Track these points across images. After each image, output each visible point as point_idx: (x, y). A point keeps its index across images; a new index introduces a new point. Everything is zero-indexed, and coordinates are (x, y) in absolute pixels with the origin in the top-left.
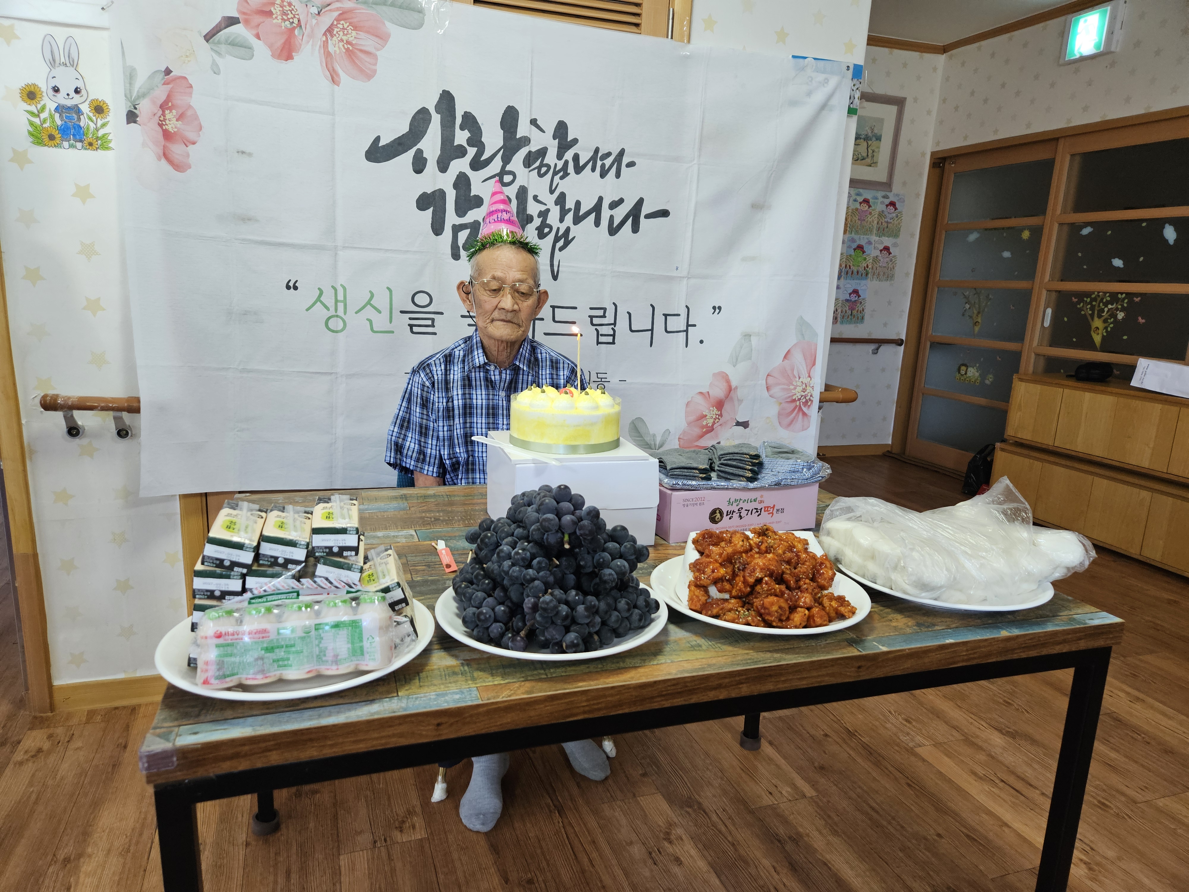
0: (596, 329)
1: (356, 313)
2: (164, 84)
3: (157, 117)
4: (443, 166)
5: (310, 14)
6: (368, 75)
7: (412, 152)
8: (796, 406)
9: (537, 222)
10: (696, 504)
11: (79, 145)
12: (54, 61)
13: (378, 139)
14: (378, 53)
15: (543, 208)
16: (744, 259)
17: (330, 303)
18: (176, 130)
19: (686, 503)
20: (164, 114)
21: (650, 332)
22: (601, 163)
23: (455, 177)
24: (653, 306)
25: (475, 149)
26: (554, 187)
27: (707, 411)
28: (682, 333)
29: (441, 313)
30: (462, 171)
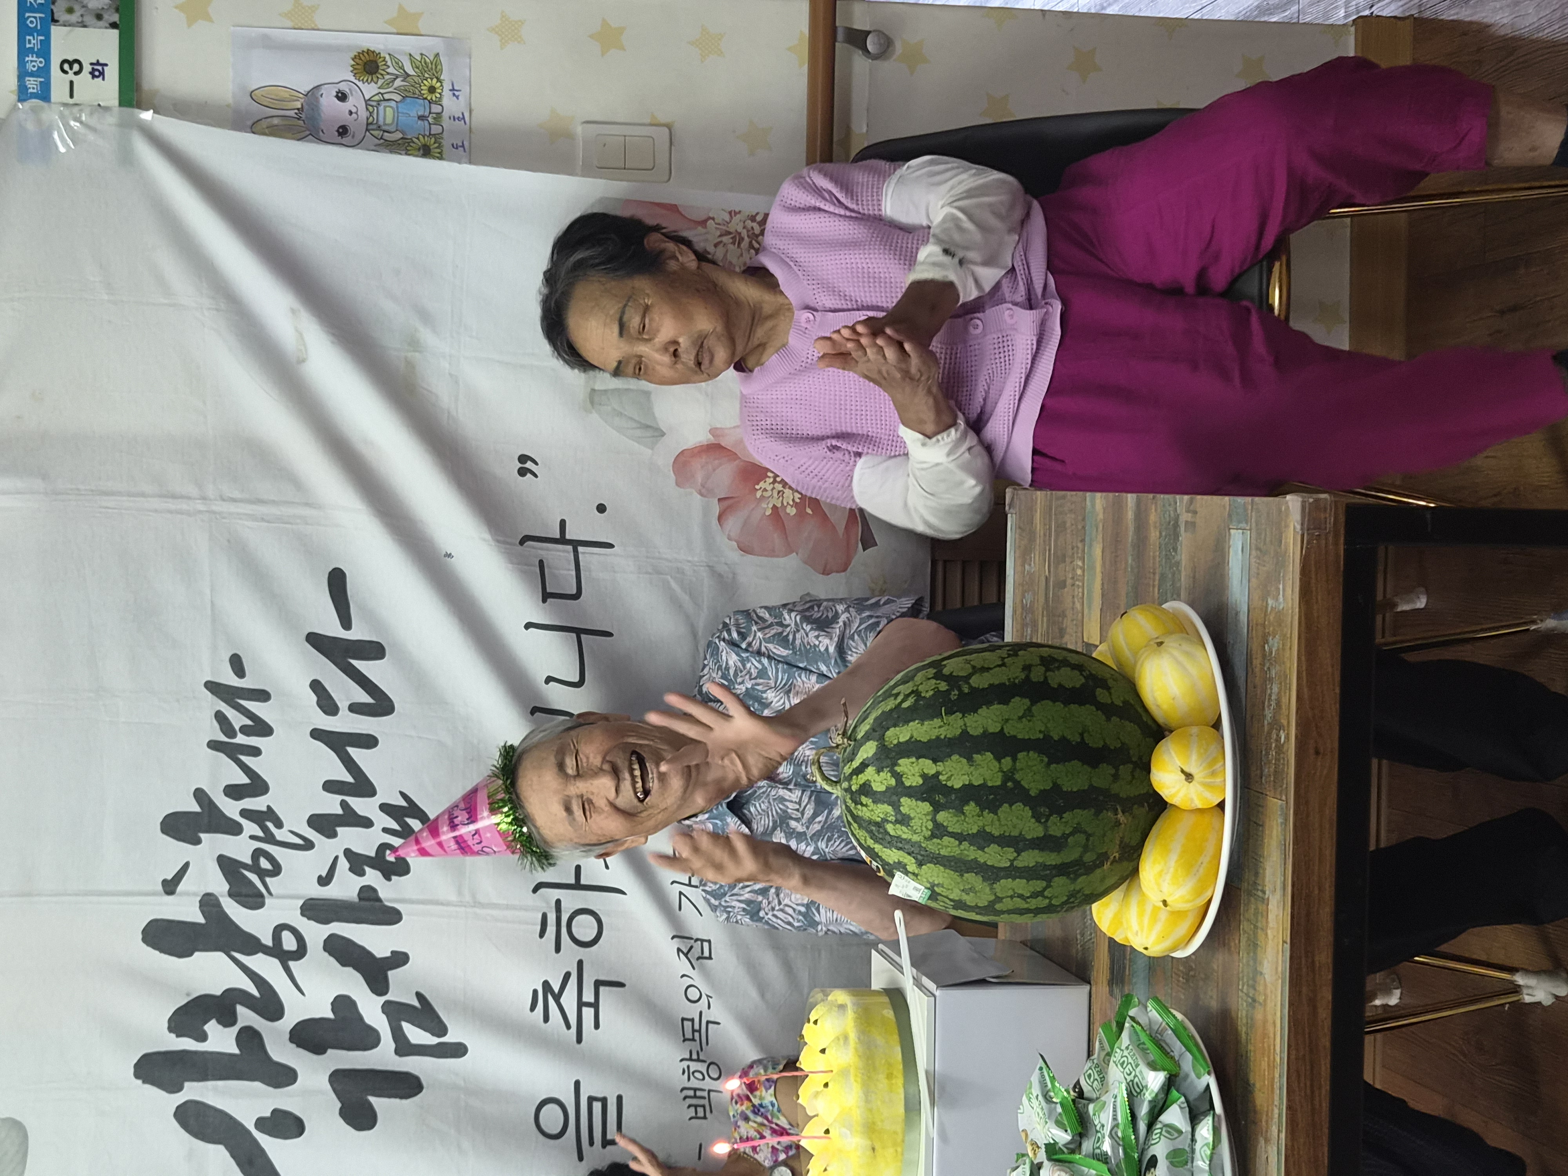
9: (372, 877)
15: (343, 864)
21: (583, 636)
22: (239, 735)
23: (301, 1050)
24: (528, 626)
25: (240, 1009)
26: (300, 842)
27: (764, 505)
28: (580, 556)
29: (577, 1084)
30: (288, 1036)
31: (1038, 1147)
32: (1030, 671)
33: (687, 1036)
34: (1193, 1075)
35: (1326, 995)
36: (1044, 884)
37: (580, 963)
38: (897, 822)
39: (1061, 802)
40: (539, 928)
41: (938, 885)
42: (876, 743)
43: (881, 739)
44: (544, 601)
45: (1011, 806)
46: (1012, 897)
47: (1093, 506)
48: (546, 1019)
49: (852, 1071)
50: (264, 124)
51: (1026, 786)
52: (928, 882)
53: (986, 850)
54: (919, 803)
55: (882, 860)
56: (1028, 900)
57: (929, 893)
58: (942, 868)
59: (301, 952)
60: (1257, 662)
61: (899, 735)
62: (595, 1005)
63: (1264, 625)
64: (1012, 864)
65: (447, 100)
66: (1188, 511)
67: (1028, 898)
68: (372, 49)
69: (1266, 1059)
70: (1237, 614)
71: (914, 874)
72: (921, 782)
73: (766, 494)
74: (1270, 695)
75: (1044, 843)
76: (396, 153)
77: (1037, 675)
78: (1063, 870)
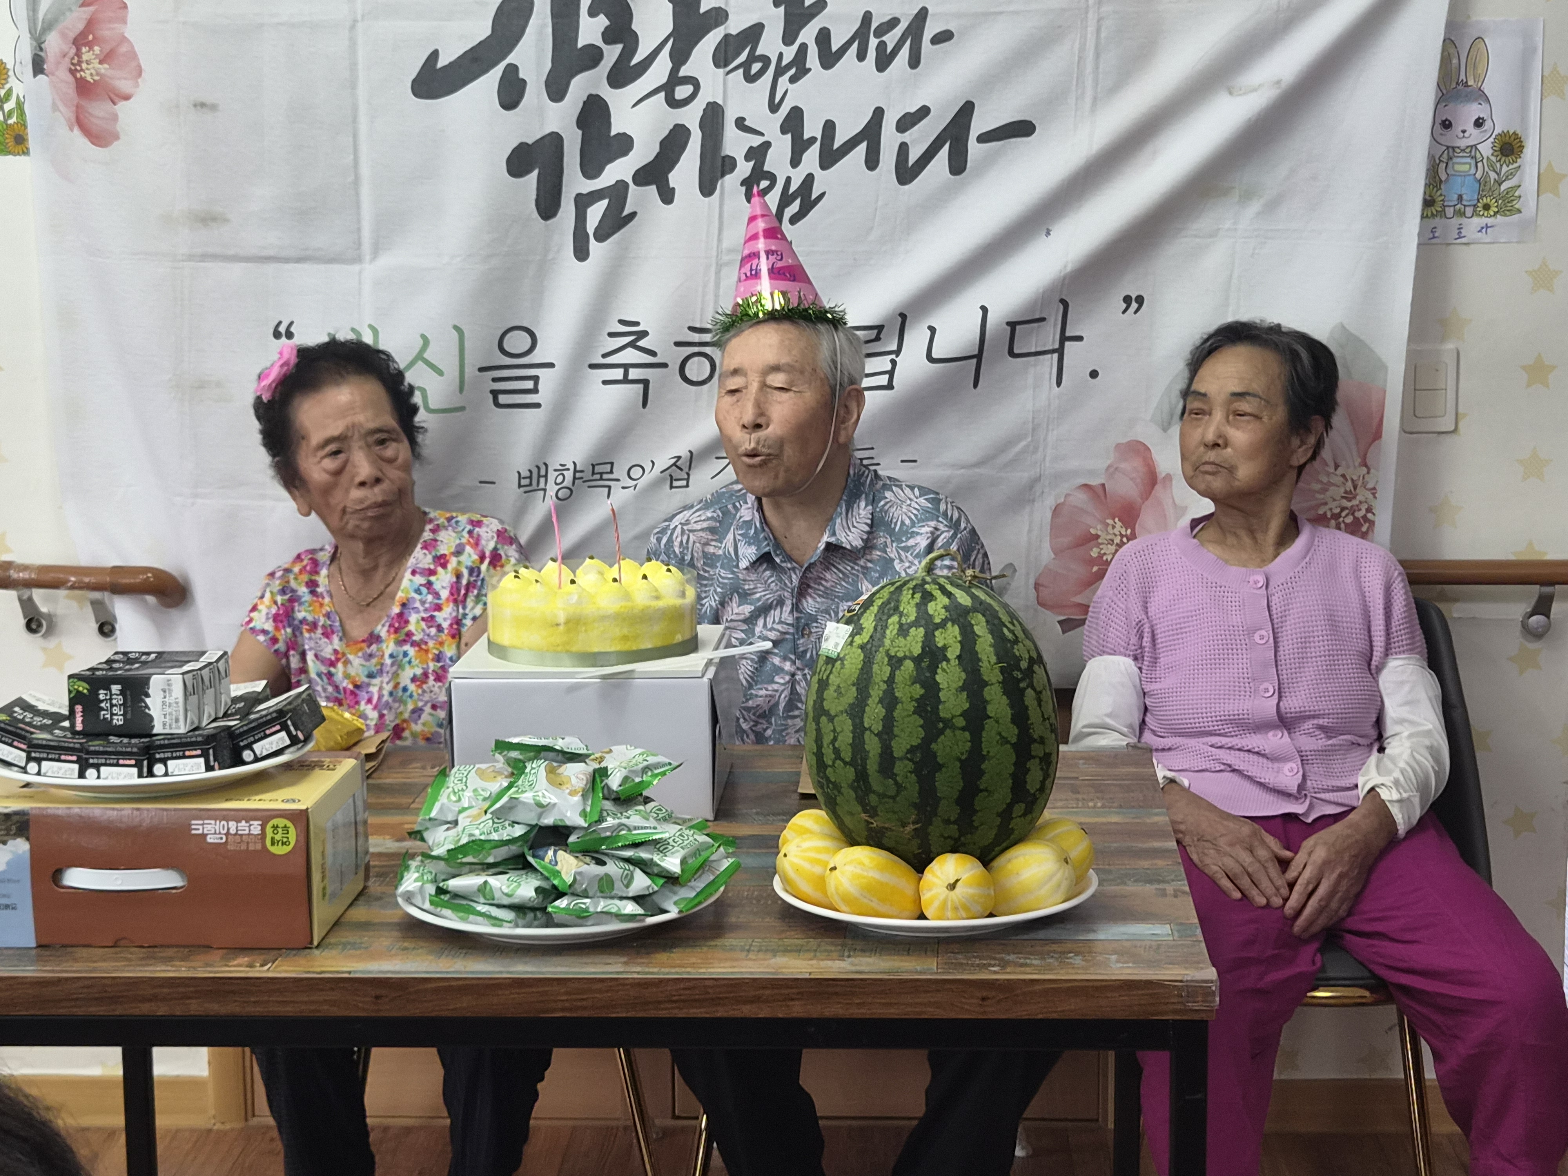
2: (82, 5)
4: (557, 89)
7: (497, 71)
9: (744, 168)
13: (434, 55)
15: (756, 141)
18: (97, 78)
20: (79, 54)
21: (974, 361)
22: (876, 41)
23: (581, 105)
24: (984, 309)
25: (619, 48)
26: (777, 100)
27: (1099, 527)
28: (1049, 356)
29: (551, 365)
30: (594, 93)
31: (600, 763)
32: (1039, 743)
33: (597, 468)
34: (676, 898)
35: (764, 1012)
36: (848, 760)
37: (664, 365)
38: (901, 625)
39: (925, 772)
40: (698, 326)
41: (843, 664)
42: (970, 604)
43: (974, 610)
44: (1008, 324)
45: (921, 726)
46: (834, 731)
47: (1157, 814)
48: (611, 335)
49: (630, 604)
50: (1452, 51)
51: (939, 740)
52: (845, 655)
53: (880, 705)
54: (920, 644)
55: (862, 614)
56: (831, 746)
57: (834, 655)
58: (860, 666)
59: (673, 103)
60: (1055, 947)
61: (980, 626)
62: (626, 380)
63: (1090, 952)
64: (866, 729)
65: (1477, 222)
66: (1175, 891)
67: (834, 745)
68: (1525, 150)
69: (699, 961)
70: (1094, 931)
71: (852, 642)
72: (940, 645)
73: (1110, 528)
74: (1029, 958)
75: (887, 759)
76: (1427, 174)
77: (1037, 750)
78: (862, 776)
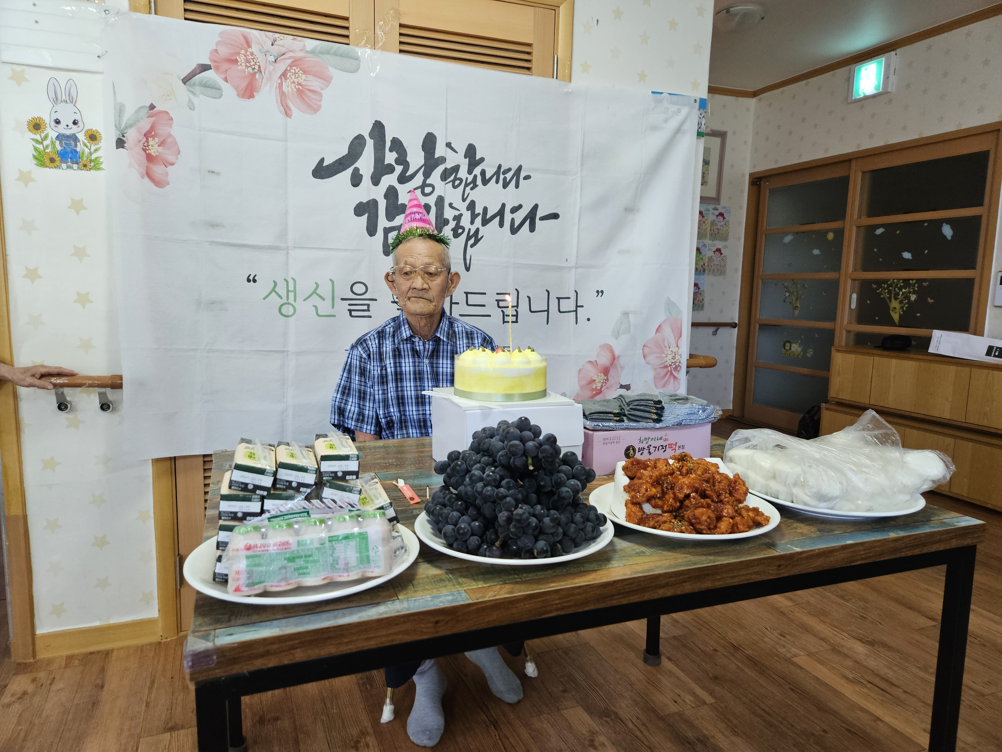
0: (502, 311)
1: (304, 300)
2: (148, 117)
3: (141, 144)
4: (376, 181)
5: (268, 62)
6: (315, 109)
7: (350, 170)
8: (668, 371)
9: (452, 224)
10: (614, 442)
11: (75, 166)
12: (57, 99)
13: (322, 160)
14: (322, 92)
15: (457, 213)
16: (620, 252)
17: (283, 293)
18: (157, 154)
19: (605, 441)
20: (147, 141)
21: (546, 313)
22: (503, 176)
23: (386, 189)
24: (548, 291)
25: (401, 167)
26: (465, 197)
27: (595, 377)
28: (573, 313)
29: (375, 300)
30: (392, 185)
44: (557, 298)
59: (424, 194)
73: (599, 377)
